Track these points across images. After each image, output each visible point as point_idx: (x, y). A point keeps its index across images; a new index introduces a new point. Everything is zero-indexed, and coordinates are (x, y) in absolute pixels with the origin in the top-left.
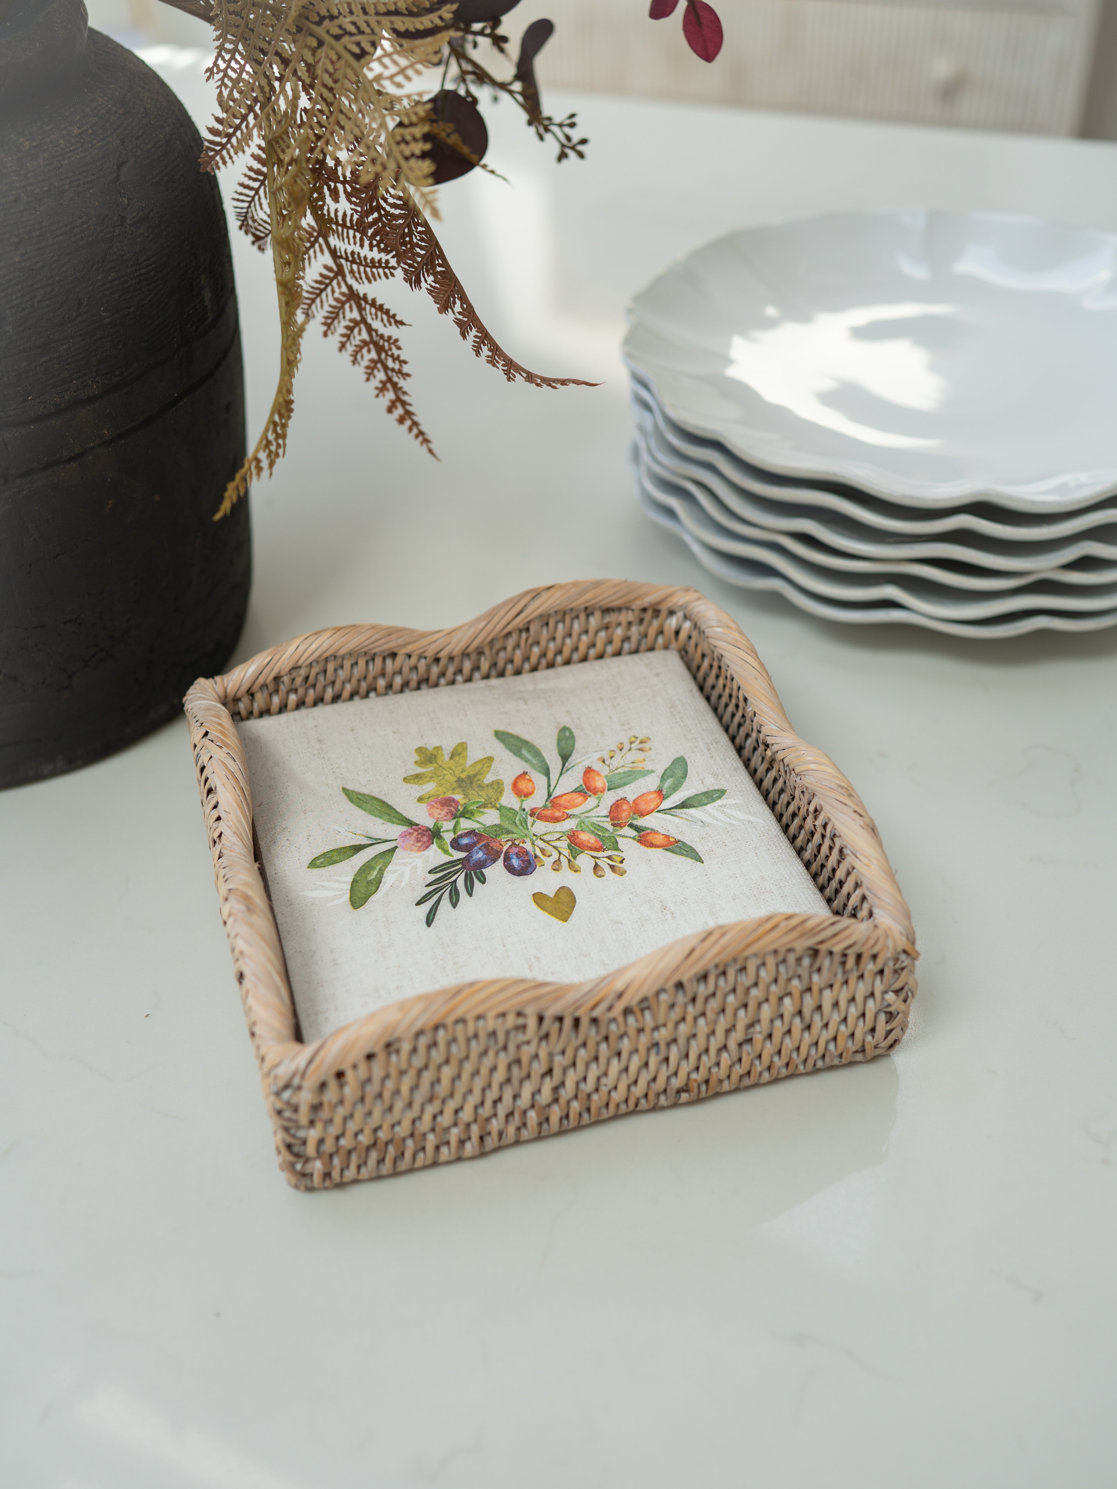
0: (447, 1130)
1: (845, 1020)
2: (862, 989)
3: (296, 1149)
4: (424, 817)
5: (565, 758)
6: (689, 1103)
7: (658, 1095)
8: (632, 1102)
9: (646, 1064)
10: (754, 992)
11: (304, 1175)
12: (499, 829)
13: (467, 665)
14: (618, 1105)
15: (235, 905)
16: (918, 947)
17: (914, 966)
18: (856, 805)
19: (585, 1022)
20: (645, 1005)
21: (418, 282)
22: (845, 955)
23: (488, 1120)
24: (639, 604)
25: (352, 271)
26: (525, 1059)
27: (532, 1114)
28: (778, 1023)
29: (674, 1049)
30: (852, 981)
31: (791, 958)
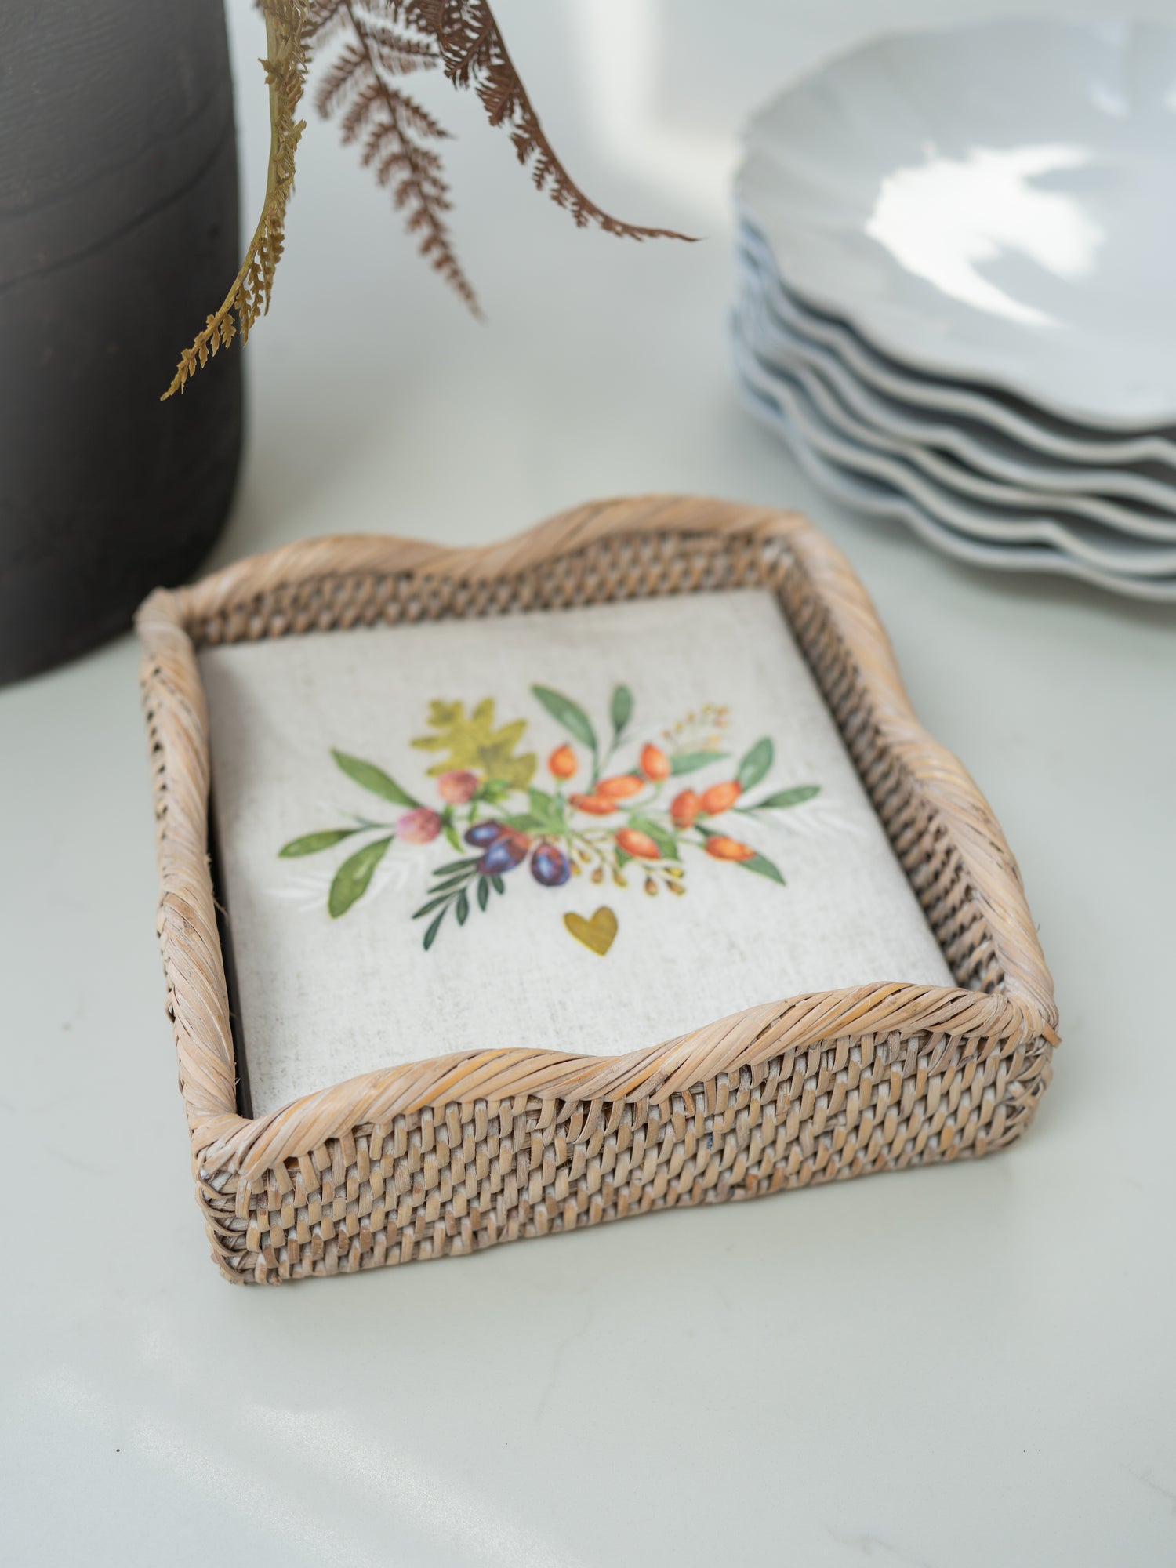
0: (430, 1225)
1: (955, 1112)
2: (981, 1079)
3: (231, 1243)
4: (432, 796)
5: (619, 725)
6: (746, 1200)
7: (705, 1191)
8: (671, 1199)
9: (695, 1156)
10: (842, 1078)
11: (243, 1271)
12: (528, 821)
13: (504, 594)
14: (653, 1202)
15: (170, 919)
16: (1060, 1032)
17: (1051, 1054)
18: (994, 834)
19: (618, 1108)
20: (697, 1090)
21: (465, 77)
22: (964, 1039)
23: (484, 1214)
24: (727, 530)
25: (381, 57)
26: (536, 1150)
27: (542, 1210)
28: (869, 1115)
29: (731, 1141)
30: (970, 1068)
31: (895, 1041)
